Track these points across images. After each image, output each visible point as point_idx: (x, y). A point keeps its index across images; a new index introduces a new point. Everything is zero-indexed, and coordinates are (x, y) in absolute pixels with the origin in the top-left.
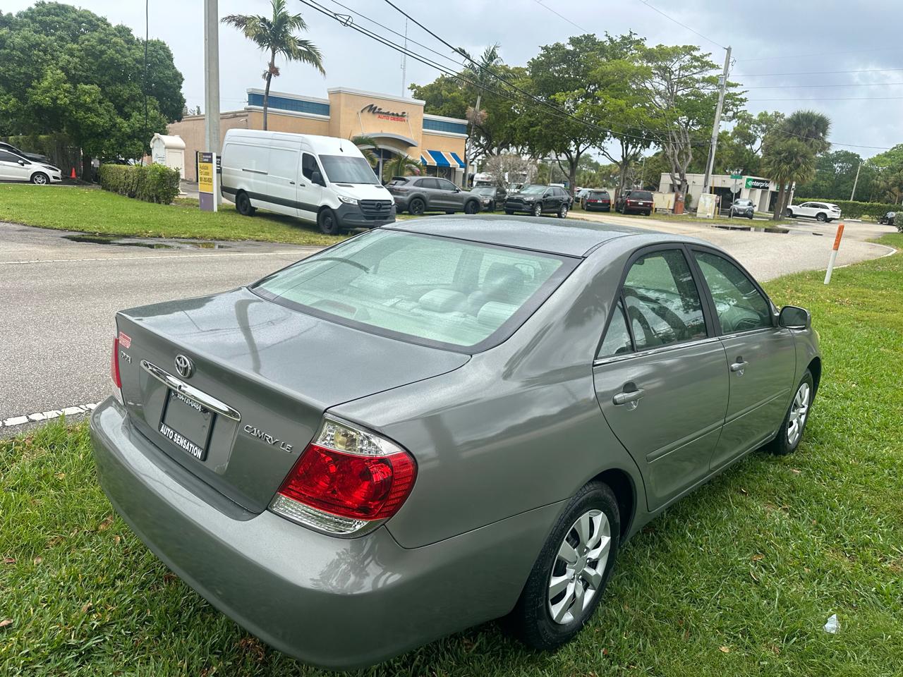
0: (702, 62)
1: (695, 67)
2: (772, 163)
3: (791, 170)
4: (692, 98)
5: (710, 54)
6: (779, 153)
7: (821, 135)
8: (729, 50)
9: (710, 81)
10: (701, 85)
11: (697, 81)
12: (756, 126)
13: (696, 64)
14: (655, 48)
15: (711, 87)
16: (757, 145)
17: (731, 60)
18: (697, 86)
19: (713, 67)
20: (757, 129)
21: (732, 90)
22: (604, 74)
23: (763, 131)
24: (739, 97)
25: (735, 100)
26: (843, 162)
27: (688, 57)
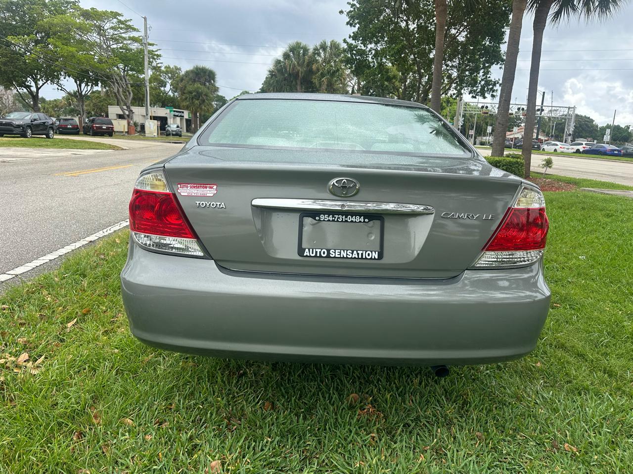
0: (126, 25)
1: (121, 28)
2: (188, 99)
3: (200, 104)
4: (124, 51)
5: (131, 20)
6: (191, 93)
7: (212, 82)
8: (145, 19)
9: (134, 39)
10: (129, 42)
11: (125, 39)
12: (164, 75)
13: (122, 26)
14: (90, 10)
15: (136, 44)
16: (168, 88)
17: (148, 26)
18: (125, 42)
19: (134, 30)
20: (166, 77)
21: (151, 48)
22: (51, 25)
23: (170, 78)
24: (156, 53)
25: (154, 56)
26: (217, 101)
27: (115, 20)
